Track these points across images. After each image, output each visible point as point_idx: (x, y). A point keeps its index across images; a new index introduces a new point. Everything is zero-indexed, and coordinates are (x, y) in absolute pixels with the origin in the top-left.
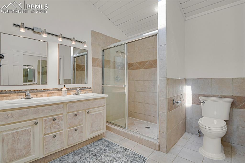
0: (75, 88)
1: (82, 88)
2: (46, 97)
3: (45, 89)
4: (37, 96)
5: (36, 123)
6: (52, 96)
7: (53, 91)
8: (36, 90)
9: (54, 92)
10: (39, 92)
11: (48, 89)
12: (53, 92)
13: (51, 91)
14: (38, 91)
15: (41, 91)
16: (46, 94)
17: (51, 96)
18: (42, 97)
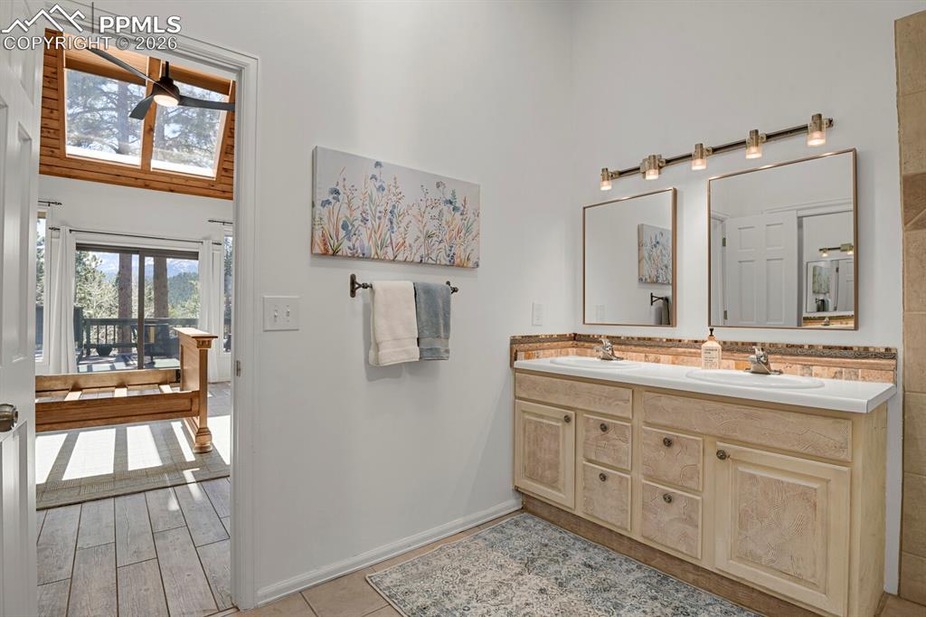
0: (787, 346)
1: (827, 351)
2: (668, 363)
3: (671, 340)
4: (646, 359)
5: (567, 419)
6: (687, 365)
7: (695, 348)
8: (650, 339)
9: (695, 353)
10: (654, 346)
11: (680, 341)
12: (690, 353)
13: (687, 346)
14: (652, 344)
15: (661, 344)
16: (670, 357)
17: (682, 363)
18: (658, 361)
